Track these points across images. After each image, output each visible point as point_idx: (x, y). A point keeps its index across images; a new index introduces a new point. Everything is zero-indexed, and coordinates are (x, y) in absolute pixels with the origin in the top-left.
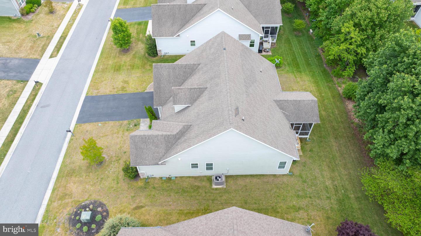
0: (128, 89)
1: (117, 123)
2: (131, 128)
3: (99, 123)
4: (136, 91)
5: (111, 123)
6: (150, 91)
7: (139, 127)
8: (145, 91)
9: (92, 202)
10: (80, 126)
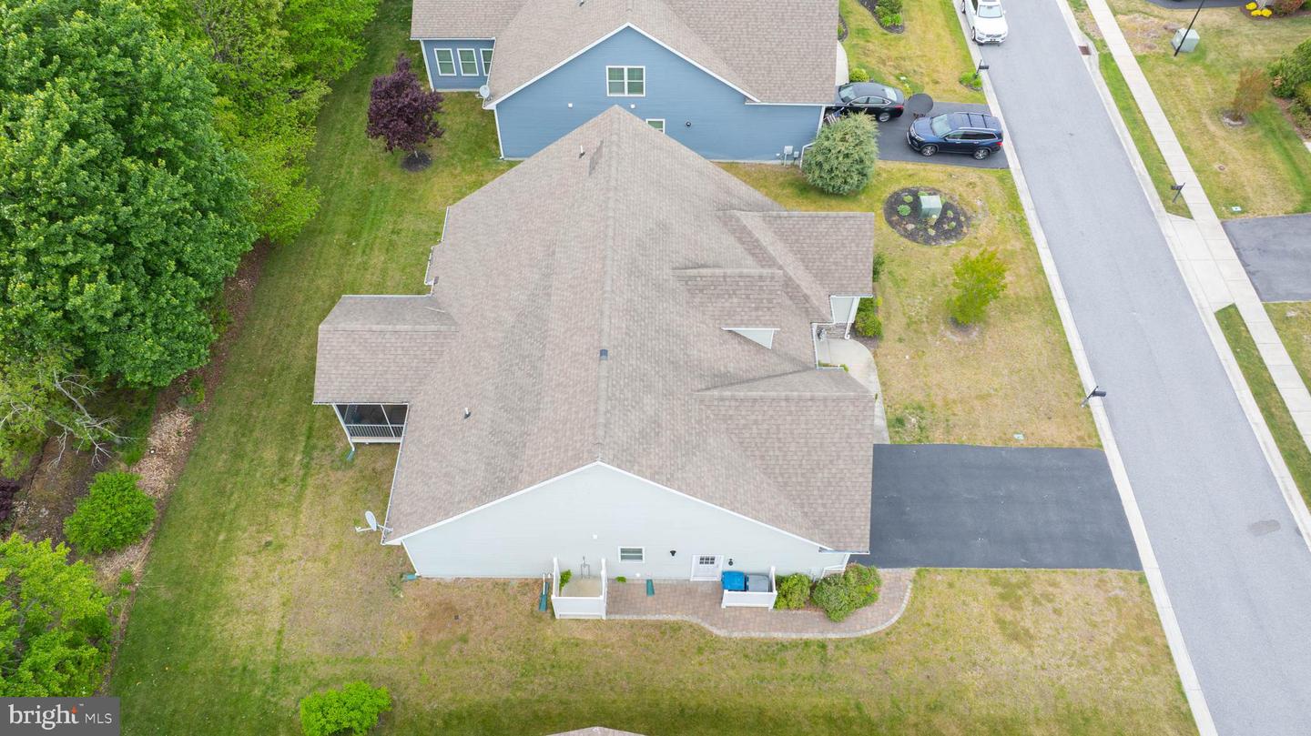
0: (989, 588)
1: (965, 438)
2: (910, 414)
3: (1025, 445)
4: (950, 573)
5: (984, 438)
6: (895, 570)
7: (886, 413)
8: (913, 571)
9: (935, 241)
10: (1080, 438)
